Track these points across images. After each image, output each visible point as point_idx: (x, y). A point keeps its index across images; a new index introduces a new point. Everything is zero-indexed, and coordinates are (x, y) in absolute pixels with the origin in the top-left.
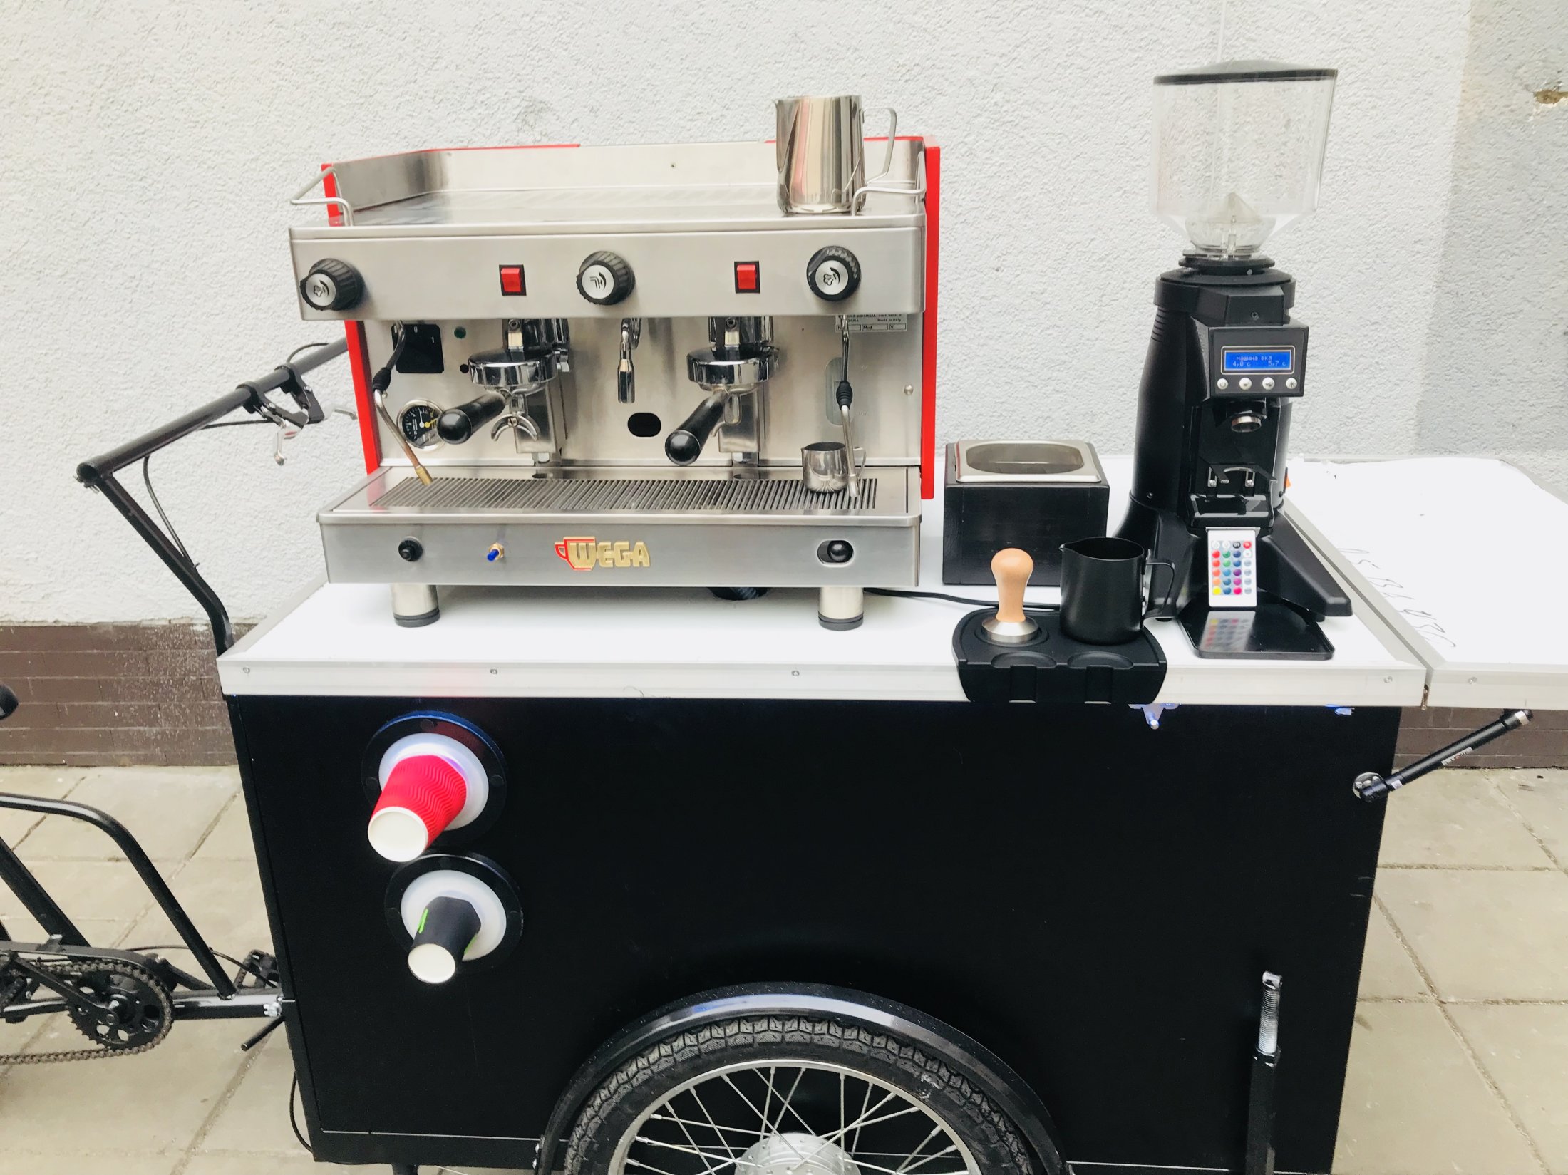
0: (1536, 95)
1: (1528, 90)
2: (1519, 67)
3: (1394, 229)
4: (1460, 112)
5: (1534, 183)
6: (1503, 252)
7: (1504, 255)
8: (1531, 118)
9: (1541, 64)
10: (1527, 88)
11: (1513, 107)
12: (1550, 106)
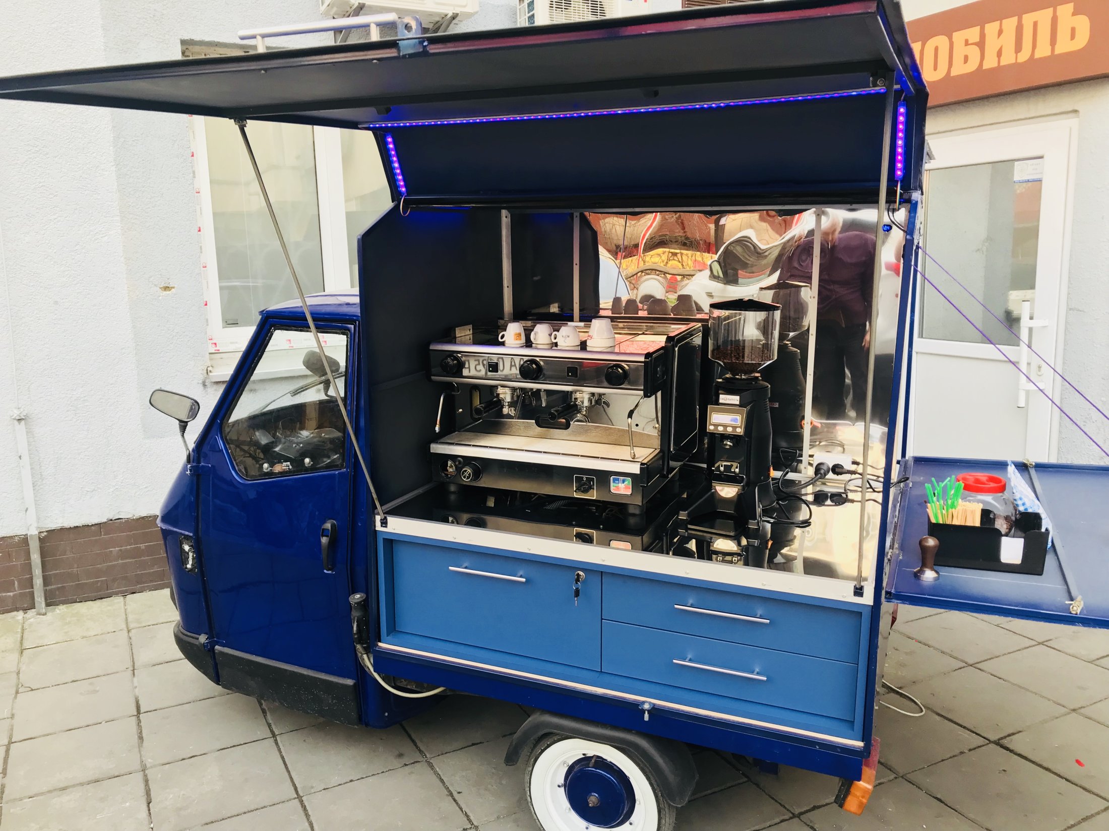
0: (161, 288)
1: (157, 286)
2: (150, 277)
3: (111, 344)
4: (128, 295)
5: (168, 323)
6: (161, 352)
7: (163, 353)
8: (161, 298)
9: (160, 276)
10: (155, 285)
11: (152, 293)
12: (168, 292)
